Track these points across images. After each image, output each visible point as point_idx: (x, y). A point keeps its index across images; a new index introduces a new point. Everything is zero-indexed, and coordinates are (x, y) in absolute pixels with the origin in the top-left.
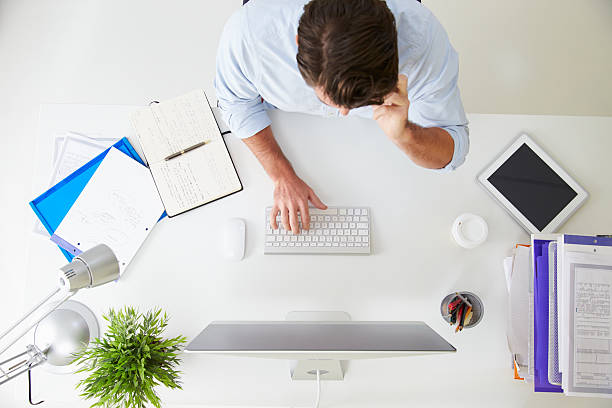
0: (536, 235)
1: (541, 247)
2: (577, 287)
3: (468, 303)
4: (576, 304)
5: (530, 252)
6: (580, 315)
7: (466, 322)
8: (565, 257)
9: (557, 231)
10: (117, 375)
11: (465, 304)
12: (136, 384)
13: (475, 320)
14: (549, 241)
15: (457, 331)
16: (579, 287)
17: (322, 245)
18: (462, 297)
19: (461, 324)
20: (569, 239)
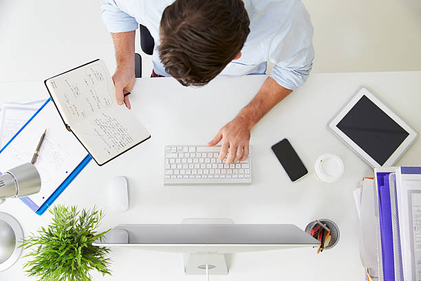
0: (378, 168)
1: (383, 179)
2: (414, 209)
3: (327, 228)
4: (414, 223)
5: (374, 184)
6: (418, 232)
7: (326, 244)
8: (402, 185)
9: (394, 165)
10: (58, 260)
11: (324, 229)
12: (73, 268)
13: (333, 242)
14: (389, 173)
15: (318, 252)
16: (416, 209)
17: (212, 177)
18: (321, 224)
19: (322, 247)
20: (405, 170)
